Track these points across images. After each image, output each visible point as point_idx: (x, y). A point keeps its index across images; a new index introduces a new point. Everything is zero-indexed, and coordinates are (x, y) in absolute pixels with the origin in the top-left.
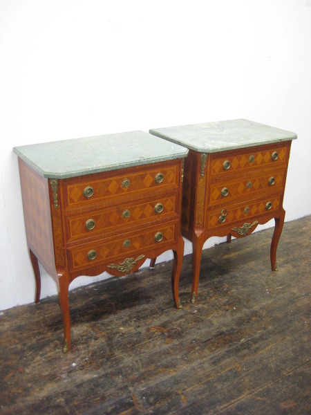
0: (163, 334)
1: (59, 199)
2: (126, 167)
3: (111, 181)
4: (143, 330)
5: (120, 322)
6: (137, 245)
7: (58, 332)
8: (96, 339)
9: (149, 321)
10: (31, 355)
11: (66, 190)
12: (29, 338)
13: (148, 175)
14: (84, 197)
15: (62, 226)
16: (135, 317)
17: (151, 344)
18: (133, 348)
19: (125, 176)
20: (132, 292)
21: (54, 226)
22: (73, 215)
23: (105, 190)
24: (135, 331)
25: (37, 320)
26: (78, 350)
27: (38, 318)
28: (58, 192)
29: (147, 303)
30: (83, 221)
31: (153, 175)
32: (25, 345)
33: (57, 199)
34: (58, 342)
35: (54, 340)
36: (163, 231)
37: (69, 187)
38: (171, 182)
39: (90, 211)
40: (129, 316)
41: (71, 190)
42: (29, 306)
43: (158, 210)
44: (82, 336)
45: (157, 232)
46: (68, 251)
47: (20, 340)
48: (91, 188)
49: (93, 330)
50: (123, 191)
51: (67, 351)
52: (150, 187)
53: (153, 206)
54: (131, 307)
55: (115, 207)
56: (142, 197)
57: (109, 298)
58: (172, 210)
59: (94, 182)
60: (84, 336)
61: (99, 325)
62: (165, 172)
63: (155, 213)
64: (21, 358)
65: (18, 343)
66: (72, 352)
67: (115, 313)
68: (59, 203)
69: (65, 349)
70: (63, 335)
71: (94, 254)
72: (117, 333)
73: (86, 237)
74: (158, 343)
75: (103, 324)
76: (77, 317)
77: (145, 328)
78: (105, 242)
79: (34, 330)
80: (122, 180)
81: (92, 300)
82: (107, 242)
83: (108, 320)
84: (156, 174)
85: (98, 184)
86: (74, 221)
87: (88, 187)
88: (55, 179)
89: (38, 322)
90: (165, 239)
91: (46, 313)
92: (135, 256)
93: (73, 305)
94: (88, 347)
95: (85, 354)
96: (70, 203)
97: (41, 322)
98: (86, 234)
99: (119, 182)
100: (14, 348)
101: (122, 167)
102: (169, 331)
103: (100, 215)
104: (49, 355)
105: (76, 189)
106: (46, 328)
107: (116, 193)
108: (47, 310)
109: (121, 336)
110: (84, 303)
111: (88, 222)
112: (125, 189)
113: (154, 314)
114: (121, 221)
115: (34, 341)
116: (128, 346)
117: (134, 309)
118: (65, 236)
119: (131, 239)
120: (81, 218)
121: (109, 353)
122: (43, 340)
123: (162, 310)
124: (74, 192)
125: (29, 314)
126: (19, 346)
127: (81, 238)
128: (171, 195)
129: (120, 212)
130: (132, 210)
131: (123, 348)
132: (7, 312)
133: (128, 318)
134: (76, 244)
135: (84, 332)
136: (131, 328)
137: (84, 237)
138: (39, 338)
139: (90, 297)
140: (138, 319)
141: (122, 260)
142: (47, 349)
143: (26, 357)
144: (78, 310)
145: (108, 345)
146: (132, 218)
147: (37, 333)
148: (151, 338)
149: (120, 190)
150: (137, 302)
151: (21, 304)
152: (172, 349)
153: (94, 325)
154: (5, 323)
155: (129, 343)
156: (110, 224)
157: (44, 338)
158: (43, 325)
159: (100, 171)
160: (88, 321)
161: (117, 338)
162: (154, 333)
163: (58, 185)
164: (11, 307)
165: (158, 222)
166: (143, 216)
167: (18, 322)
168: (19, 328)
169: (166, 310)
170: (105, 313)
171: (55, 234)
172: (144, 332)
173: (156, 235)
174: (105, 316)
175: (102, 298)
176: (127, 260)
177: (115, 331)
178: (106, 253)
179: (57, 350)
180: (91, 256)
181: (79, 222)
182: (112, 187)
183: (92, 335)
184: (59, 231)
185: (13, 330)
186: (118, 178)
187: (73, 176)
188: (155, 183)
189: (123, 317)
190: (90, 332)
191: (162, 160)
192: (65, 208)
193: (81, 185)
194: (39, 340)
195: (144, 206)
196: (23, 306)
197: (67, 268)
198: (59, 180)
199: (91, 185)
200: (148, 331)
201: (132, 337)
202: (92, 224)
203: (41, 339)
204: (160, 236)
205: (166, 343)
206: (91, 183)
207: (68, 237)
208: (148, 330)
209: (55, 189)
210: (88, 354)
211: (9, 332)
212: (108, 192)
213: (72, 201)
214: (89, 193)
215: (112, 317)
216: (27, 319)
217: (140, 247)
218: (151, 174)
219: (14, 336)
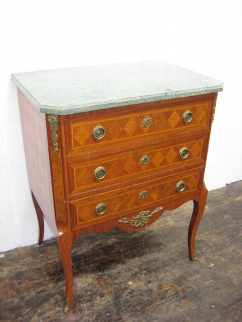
0: (177, 293)
1: (60, 141)
2: (149, 101)
3: (129, 119)
4: (153, 286)
5: (129, 274)
6: (155, 196)
7: (61, 283)
8: (102, 296)
9: (162, 275)
10: (27, 314)
11: (69, 130)
12: (28, 289)
13: (175, 112)
14: (93, 139)
15: (64, 175)
16: (145, 269)
17: (164, 307)
18: (143, 311)
19: (146, 113)
20: (143, 236)
21: (54, 174)
22: (78, 162)
23: (121, 130)
24: (145, 288)
25: (38, 266)
26: (81, 310)
27: (40, 263)
28: (59, 132)
29: (159, 251)
30: (91, 170)
31: (180, 113)
32: (22, 298)
33: (58, 142)
34: (59, 297)
35: (55, 294)
36: (186, 180)
37: (73, 126)
38: (201, 122)
39: (100, 157)
40: (138, 267)
41: (76, 130)
42: (32, 248)
43: (183, 155)
44: (86, 291)
45: (179, 181)
46: (71, 205)
47: (18, 291)
48: (103, 127)
49: (99, 283)
50: (142, 133)
51: (68, 311)
52: (176, 127)
53: (177, 150)
54: (140, 255)
55: (132, 152)
56: (166, 140)
57: (117, 243)
58: (198, 155)
59: (107, 120)
60: (89, 290)
61: (106, 277)
62: (194, 110)
63: (179, 158)
64: (16, 318)
65: (15, 296)
66: (74, 312)
67: (124, 263)
68: (60, 147)
69: (66, 309)
70: (64, 288)
71: (104, 208)
72: (126, 289)
73: (93, 188)
74: (172, 306)
75: (110, 276)
76: (81, 265)
77: (156, 284)
78: (117, 194)
79: (34, 280)
80: (142, 118)
81: (100, 245)
82: (120, 193)
83: (116, 271)
84: (184, 111)
85: (112, 122)
86: (79, 170)
87: (99, 127)
88: (54, 115)
89: (40, 269)
90: (187, 188)
91: (49, 257)
92: (152, 209)
93: (78, 249)
94: (92, 306)
95: (88, 316)
96: (75, 146)
97: (43, 270)
98: (95, 184)
99: (139, 120)
100: (10, 302)
101: (143, 102)
102: (183, 289)
103: (112, 162)
104: (48, 314)
105: (83, 129)
106: (48, 278)
107: (134, 134)
108: (51, 254)
109: (130, 293)
110: (91, 247)
111: (97, 170)
112: (145, 130)
113: (166, 266)
114: (138, 168)
115: (33, 294)
116: (138, 308)
117: (144, 259)
118: (67, 187)
119: (148, 189)
120: (89, 165)
121: (115, 316)
122: (43, 294)
123: (175, 261)
124: (80, 132)
125: (30, 258)
126: (16, 301)
127: (88, 190)
128: (199, 138)
129: (137, 158)
130: (152, 155)
131: (132, 311)
132: (8, 254)
133: (137, 270)
134: (81, 196)
135: (88, 286)
136: (141, 283)
137: (91, 189)
138: (39, 290)
139: (97, 240)
140: (149, 271)
141: (136, 213)
142: (46, 306)
143: (22, 316)
144: (84, 257)
145: (116, 305)
146: (151, 165)
147: (38, 283)
148: (163, 298)
149: (139, 130)
150: (147, 250)
151: (23, 245)
152: (188, 315)
153: (101, 277)
154: (4, 269)
155: (140, 303)
156: (124, 172)
157: (44, 291)
158: (45, 273)
159: (115, 106)
160: (93, 271)
161: (125, 296)
162: (167, 291)
163: (59, 123)
164: (13, 248)
165: (181, 170)
166: (165, 162)
167: (18, 267)
168: (19, 276)
169: (179, 262)
170: (113, 261)
171: (56, 185)
172: (155, 289)
173: (178, 185)
174: (112, 266)
175: (110, 242)
176: (142, 213)
177: (123, 286)
178: (118, 206)
179: (57, 309)
180: (99, 211)
181: (85, 170)
182: (130, 126)
183: (97, 290)
184: (60, 182)
185: (11, 279)
186: (137, 115)
187: (78, 112)
188: (183, 122)
189: (132, 267)
190: (95, 287)
191: (194, 95)
192: (67, 153)
193: (89, 123)
194: (39, 293)
195: (167, 151)
196: (26, 247)
197: (69, 224)
198: (59, 117)
199: (102, 124)
200: (160, 289)
201: (142, 295)
202: (103, 172)
203: (41, 292)
204: (182, 186)
205: (182, 307)
206: (103, 120)
207: (71, 188)
208: (160, 287)
209: (55, 128)
210: (92, 317)
211: (7, 281)
212: (124, 133)
213: (77, 144)
214: (100, 134)
215: (120, 267)
216: (29, 264)
217: (159, 198)
218: (178, 111)
219: (12, 286)
